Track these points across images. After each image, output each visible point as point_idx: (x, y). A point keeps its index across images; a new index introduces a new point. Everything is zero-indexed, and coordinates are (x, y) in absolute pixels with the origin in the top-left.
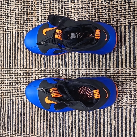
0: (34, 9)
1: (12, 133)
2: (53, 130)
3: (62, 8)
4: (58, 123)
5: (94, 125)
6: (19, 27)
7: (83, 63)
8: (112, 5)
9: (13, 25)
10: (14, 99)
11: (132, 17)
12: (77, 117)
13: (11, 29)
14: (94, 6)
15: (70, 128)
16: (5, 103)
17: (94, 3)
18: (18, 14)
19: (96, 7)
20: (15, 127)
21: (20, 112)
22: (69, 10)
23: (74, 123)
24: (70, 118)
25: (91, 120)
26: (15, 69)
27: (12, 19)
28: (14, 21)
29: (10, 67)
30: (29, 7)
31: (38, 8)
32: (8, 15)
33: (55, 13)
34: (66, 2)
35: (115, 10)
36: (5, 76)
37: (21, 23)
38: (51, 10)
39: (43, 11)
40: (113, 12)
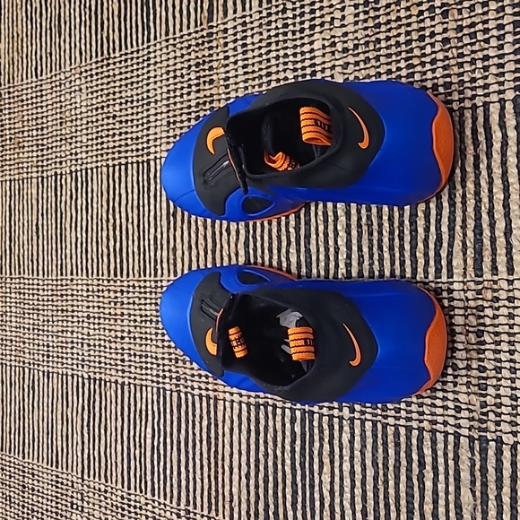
0: (216, 68)
1: (164, 504)
2: (276, 507)
3: (295, 55)
4: (289, 482)
5: (403, 502)
6: (176, 135)
7: (363, 257)
8: (456, 21)
9: (161, 132)
10: (167, 387)
12: (346, 466)
13: (156, 146)
14: (394, 32)
15: (327, 505)
16: (144, 400)
17: (394, 21)
18: (175, 91)
19: (402, 39)
20: (172, 485)
21: (183, 432)
22: (317, 61)
23: (337, 488)
24: (327, 469)
25: (391, 483)
26: (168, 281)
27: (159, 111)
28: (164, 116)
29: (156, 275)
30: (204, 61)
31: (227, 62)
32: (148, 97)
33: (274, 77)
34: (307, 32)
35: (466, 40)
36: (143, 307)
37: (182, 122)
38: (263, 66)
39: (241, 71)
40: (460, 51)
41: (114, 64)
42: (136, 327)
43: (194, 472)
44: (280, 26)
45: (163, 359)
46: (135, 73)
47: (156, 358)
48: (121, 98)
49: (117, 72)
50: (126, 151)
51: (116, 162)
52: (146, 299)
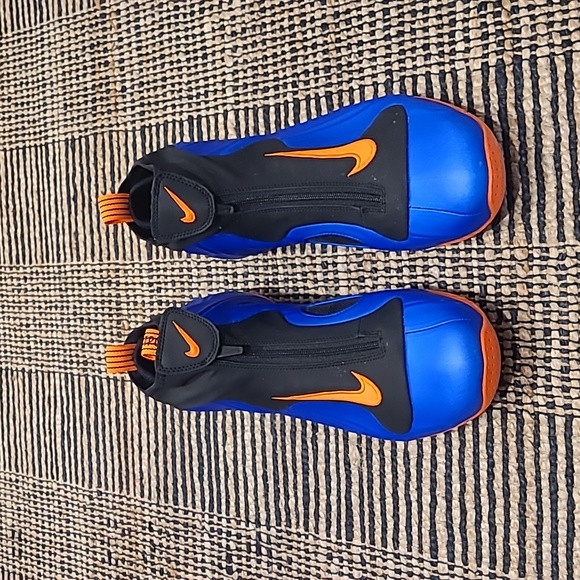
0: (111, 50)
1: (77, 488)
2: (184, 480)
3: (186, 37)
4: (195, 455)
5: (299, 464)
6: (73, 118)
8: (333, 7)
10: (75, 372)
11: (395, 49)
12: (248, 436)
13: (53, 129)
14: (278, 17)
15: (231, 474)
16: (52, 387)
17: (278, 6)
18: (70, 72)
19: (286, 24)
20: (83, 469)
22: (208, 44)
23: (240, 457)
24: (230, 439)
25: (289, 447)
26: (72, 266)
27: (55, 93)
28: (61, 98)
29: (59, 260)
30: (98, 43)
31: (121, 44)
32: (44, 79)
33: (167, 59)
34: (197, 15)
35: (343, 26)
36: (47, 293)
37: (79, 104)
38: (156, 49)
39: (135, 53)
40: (338, 36)
41: (7, 44)
42: (41, 314)
43: (105, 454)
44: (171, 8)
45: (70, 344)
46: (29, 54)
47: (63, 344)
48: (15, 79)
49: (10, 52)
50: (24, 135)
51: (13, 146)
52: (50, 285)
